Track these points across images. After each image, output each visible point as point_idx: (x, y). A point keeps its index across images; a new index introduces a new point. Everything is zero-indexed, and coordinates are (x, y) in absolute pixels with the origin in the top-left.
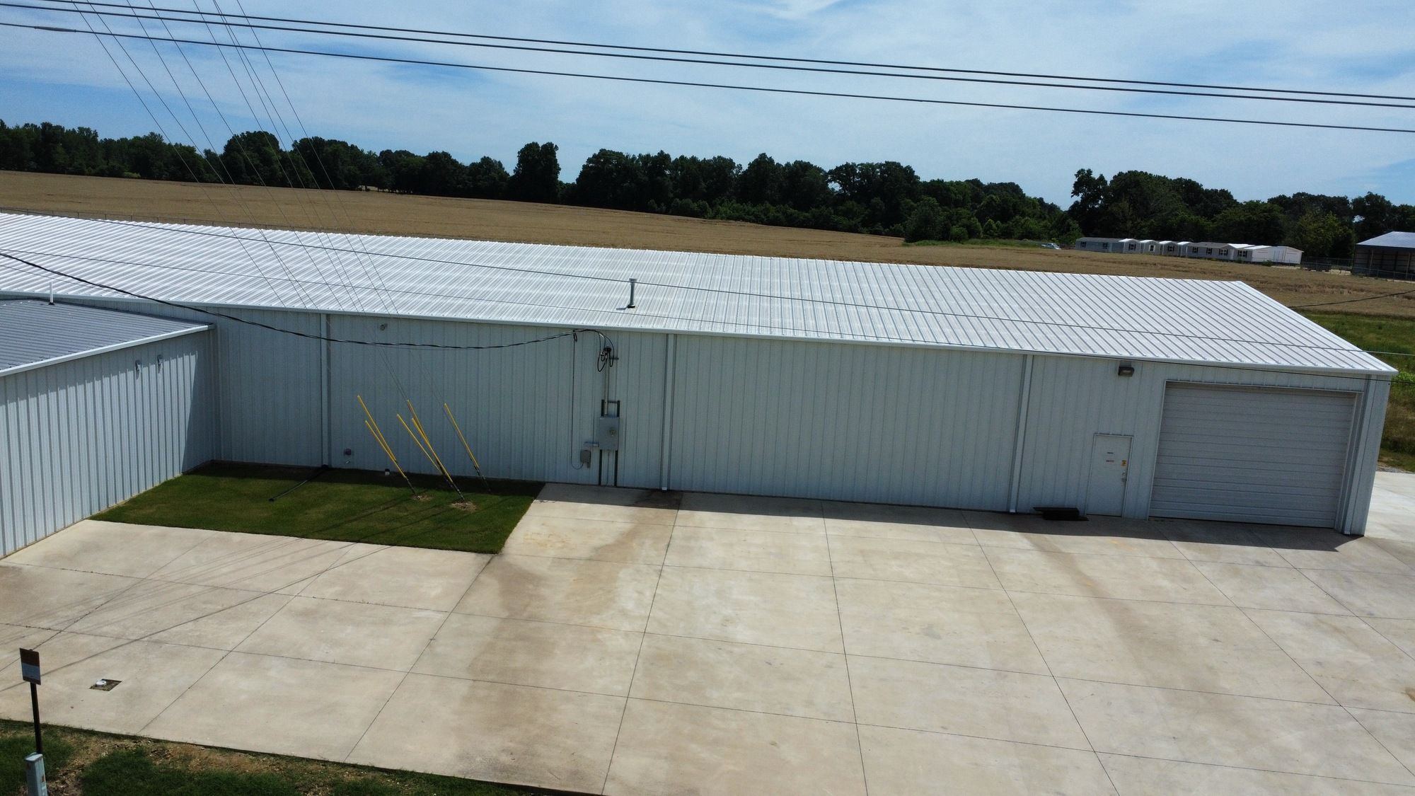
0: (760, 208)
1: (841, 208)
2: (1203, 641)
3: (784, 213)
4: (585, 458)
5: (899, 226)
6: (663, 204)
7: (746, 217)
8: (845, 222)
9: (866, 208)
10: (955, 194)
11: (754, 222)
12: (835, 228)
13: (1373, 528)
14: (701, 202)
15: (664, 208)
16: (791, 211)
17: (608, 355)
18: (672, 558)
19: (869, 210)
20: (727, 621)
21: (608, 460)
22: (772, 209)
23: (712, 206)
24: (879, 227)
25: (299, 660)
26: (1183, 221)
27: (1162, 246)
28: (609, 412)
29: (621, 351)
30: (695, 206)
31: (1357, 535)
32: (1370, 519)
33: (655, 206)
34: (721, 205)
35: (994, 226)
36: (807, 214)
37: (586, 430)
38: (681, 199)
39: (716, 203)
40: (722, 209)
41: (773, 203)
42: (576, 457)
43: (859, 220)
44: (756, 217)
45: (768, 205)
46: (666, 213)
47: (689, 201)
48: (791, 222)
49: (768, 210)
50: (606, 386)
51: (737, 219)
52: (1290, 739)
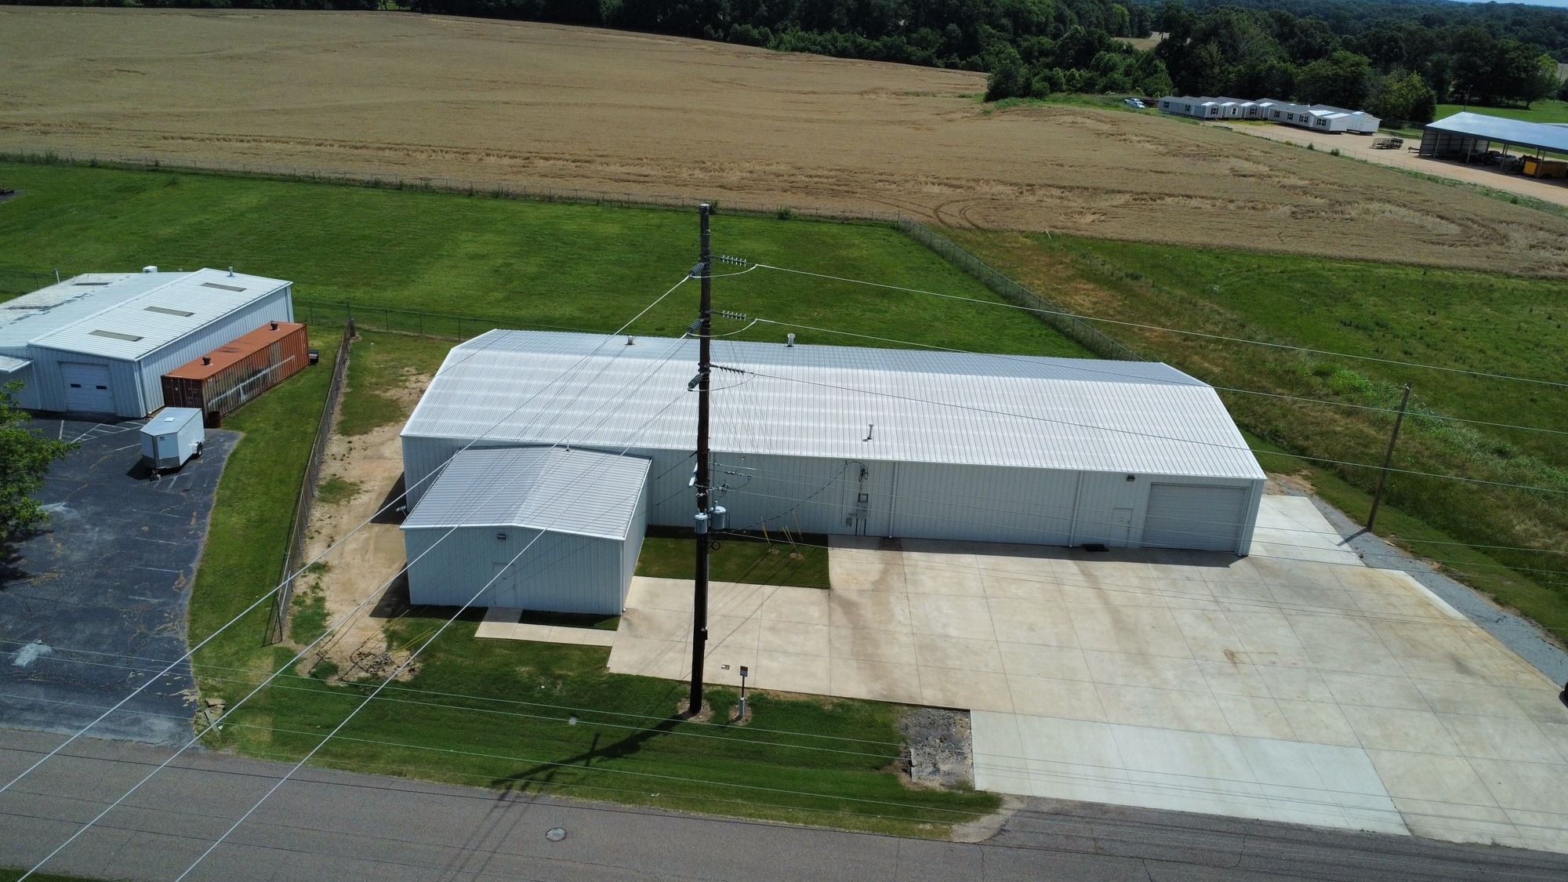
0: (827, 36)
1: (915, 35)
2: (1148, 628)
3: (854, 42)
4: (849, 521)
5: (976, 58)
6: (720, 30)
7: (813, 48)
8: (921, 54)
9: (941, 36)
10: (1038, 15)
11: (820, 53)
12: (908, 60)
13: (1255, 549)
14: (763, 29)
15: (722, 34)
16: (861, 40)
17: (863, 472)
18: (910, 589)
19: (944, 38)
20: (945, 626)
21: (861, 523)
22: (841, 37)
23: (775, 32)
24: (955, 59)
25: (786, 653)
26: (1272, 67)
27: (1244, 108)
28: (862, 500)
29: (870, 470)
30: (755, 33)
31: (1244, 556)
32: (1253, 545)
33: (712, 32)
34: (784, 32)
35: (1077, 75)
36: (877, 44)
37: (850, 506)
38: (740, 25)
39: (778, 30)
40: (786, 37)
41: (841, 30)
42: (844, 520)
43: (933, 50)
44: (823, 47)
45: (836, 33)
46: (724, 40)
47: (749, 27)
48: (862, 53)
49: (835, 39)
50: (861, 488)
51: (802, 50)
52: (1169, 675)
